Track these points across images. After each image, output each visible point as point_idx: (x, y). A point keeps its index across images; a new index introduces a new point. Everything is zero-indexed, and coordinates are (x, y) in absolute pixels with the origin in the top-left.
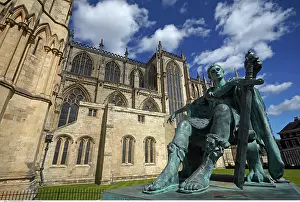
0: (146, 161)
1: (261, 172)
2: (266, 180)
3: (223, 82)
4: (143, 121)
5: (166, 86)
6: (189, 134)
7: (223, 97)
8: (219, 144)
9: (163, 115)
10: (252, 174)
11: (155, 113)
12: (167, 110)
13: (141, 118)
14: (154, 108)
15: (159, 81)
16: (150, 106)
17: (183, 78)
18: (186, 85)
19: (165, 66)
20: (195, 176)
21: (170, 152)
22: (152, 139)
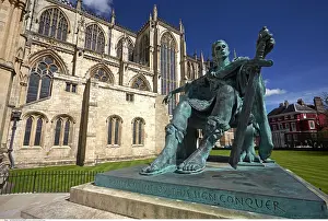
0: (134, 143)
1: (252, 152)
2: (256, 160)
4: (132, 100)
5: (159, 61)
6: (188, 115)
7: (225, 79)
8: (220, 126)
9: (154, 94)
10: (244, 155)
11: (146, 93)
12: (159, 90)
13: (130, 97)
14: (145, 86)
15: (151, 56)
16: (140, 83)
17: (179, 55)
18: (182, 63)
19: (159, 38)
20: (194, 158)
21: (168, 134)
22: (142, 120)
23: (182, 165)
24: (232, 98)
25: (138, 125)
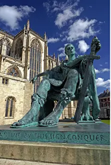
3: (74, 58)
4: (6, 83)
5: (29, 57)
6: (48, 88)
9: (24, 80)
10: (83, 116)
11: (18, 78)
12: (28, 77)
13: (5, 81)
14: (17, 74)
15: (24, 53)
16: (14, 72)
17: (43, 55)
18: (45, 60)
19: (30, 42)
20: (51, 116)
22: (13, 98)
23: (43, 121)
24: (77, 77)
25: (10, 102)
